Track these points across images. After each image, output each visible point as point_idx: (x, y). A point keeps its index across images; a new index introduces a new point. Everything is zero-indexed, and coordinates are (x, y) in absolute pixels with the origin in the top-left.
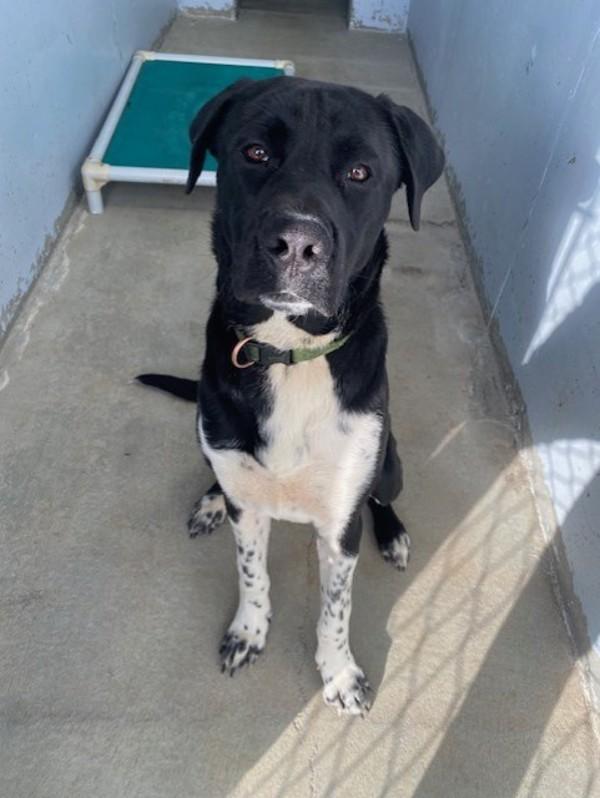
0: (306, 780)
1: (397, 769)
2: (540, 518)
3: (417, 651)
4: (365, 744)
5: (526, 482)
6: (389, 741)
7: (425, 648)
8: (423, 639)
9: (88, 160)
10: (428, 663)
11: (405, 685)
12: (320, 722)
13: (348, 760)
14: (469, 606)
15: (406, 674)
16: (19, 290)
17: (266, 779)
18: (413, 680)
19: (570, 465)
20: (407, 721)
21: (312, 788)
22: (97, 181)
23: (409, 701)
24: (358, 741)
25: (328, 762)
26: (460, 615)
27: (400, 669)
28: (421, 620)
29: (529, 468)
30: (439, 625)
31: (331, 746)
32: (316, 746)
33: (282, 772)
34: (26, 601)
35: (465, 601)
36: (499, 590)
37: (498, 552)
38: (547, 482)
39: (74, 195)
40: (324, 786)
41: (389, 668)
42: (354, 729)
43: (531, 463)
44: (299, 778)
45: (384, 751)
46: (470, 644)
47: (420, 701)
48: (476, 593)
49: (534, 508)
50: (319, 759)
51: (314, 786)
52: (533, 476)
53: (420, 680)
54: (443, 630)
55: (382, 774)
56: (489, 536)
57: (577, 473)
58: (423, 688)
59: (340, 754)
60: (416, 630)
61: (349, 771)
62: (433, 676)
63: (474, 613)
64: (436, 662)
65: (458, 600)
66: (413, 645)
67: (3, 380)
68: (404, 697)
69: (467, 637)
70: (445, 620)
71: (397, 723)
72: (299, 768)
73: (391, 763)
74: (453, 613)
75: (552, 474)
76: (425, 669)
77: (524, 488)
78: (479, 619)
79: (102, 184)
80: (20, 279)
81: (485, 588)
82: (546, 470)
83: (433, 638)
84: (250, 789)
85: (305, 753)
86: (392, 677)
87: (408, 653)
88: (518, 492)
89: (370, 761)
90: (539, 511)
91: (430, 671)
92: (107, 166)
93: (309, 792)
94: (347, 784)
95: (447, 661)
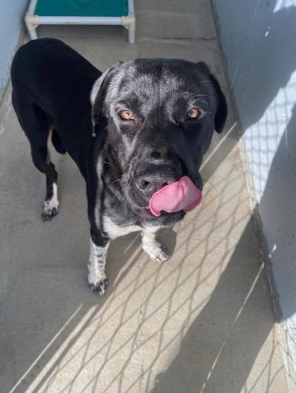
0: (143, 286)
1: (180, 282)
2: (247, 182)
3: (189, 238)
4: (167, 273)
5: (242, 167)
6: (177, 272)
7: (192, 237)
8: (192, 233)
9: (27, 13)
10: (194, 242)
11: (184, 251)
12: (148, 266)
13: (160, 279)
14: (212, 220)
15: (184, 247)
16: (3, 85)
17: (128, 286)
18: (187, 249)
19: (260, 157)
20: (184, 265)
21: (146, 289)
22: (33, 25)
23: (185, 257)
24: (164, 272)
25: (152, 280)
26: (208, 223)
27: (182, 245)
28: (191, 226)
29: (243, 160)
30: (199, 227)
31: (154, 274)
32: (147, 274)
33: (134, 283)
34: (24, 223)
35: (211, 217)
36: (226, 213)
37: (227, 197)
38: (251, 166)
39: (23, 33)
40: (151, 288)
41: (178, 244)
42: (163, 268)
43: (244, 158)
44: (141, 286)
45: (175, 275)
46: (212, 235)
47: (190, 257)
48: (216, 215)
49: (245, 178)
50: (148, 279)
51: (147, 288)
52: (245, 164)
53: (190, 249)
54: (201, 229)
55: (174, 284)
56: (223, 191)
57: (262, 161)
58: (192, 252)
59: (157, 277)
60: (189, 230)
61: (160, 283)
62: (196, 248)
63: (214, 222)
64: (197, 242)
65: (208, 217)
66: (188, 235)
67: (2, 129)
68: (183, 255)
69: (211, 232)
70: (202, 225)
71: (180, 265)
72: (140, 282)
73: (178, 280)
74: (206, 222)
75: (253, 161)
76: (192, 245)
77: (241, 169)
78: (217, 225)
79: (36, 26)
80: (2, 80)
81: (220, 212)
82: (250, 160)
83: (196, 233)
84: (121, 290)
85: (142, 277)
86: (179, 248)
87: (185, 239)
88: (238, 171)
89: (169, 279)
90: (247, 179)
91: (195, 246)
92: (37, 16)
93: (144, 290)
94: (160, 287)
95: (202, 242)
